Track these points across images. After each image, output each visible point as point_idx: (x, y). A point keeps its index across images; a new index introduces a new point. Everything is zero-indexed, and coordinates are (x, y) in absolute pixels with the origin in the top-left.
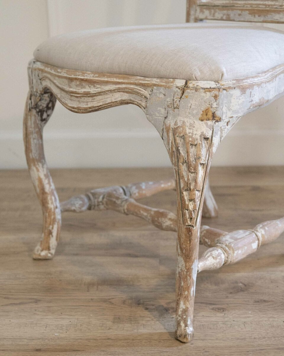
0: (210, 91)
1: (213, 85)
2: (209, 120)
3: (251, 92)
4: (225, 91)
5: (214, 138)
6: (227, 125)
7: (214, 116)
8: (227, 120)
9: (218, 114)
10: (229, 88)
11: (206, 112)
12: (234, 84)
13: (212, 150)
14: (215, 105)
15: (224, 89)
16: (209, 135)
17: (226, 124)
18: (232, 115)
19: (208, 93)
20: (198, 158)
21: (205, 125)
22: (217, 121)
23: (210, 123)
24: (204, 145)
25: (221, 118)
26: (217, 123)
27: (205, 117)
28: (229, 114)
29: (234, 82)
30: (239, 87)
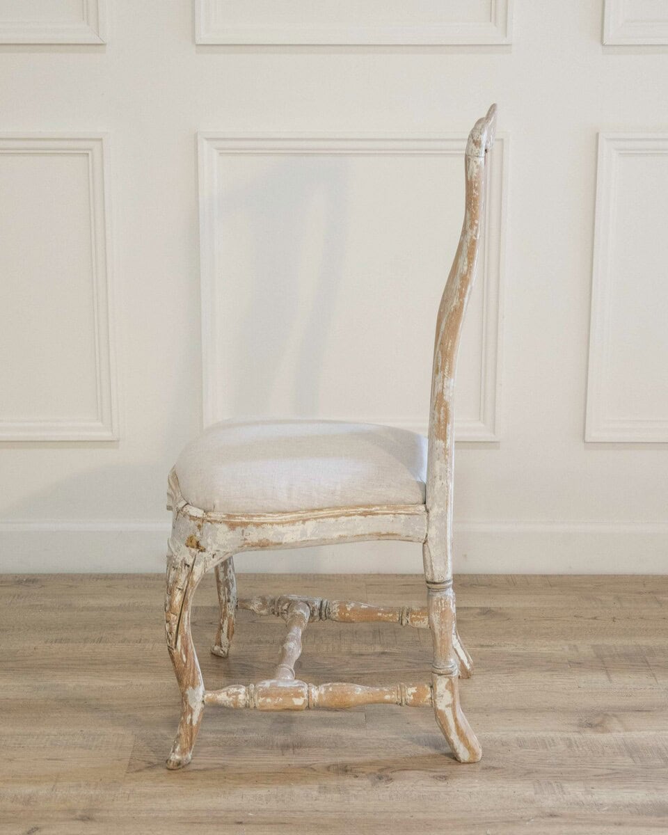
0: (194, 520)
1: (200, 513)
2: (193, 547)
3: (243, 531)
4: (209, 524)
5: (195, 566)
6: (213, 557)
7: (198, 545)
8: (212, 552)
9: (202, 544)
10: (215, 521)
11: (191, 539)
12: (223, 518)
13: (192, 578)
14: (198, 535)
15: (209, 521)
16: (190, 562)
17: (211, 556)
18: (218, 549)
19: (193, 522)
20: (176, 582)
21: (188, 552)
22: (201, 551)
23: (193, 550)
24: (184, 571)
25: (205, 549)
26: (200, 553)
27: (189, 544)
28: (215, 547)
29: (224, 516)
30: (226, 522)
